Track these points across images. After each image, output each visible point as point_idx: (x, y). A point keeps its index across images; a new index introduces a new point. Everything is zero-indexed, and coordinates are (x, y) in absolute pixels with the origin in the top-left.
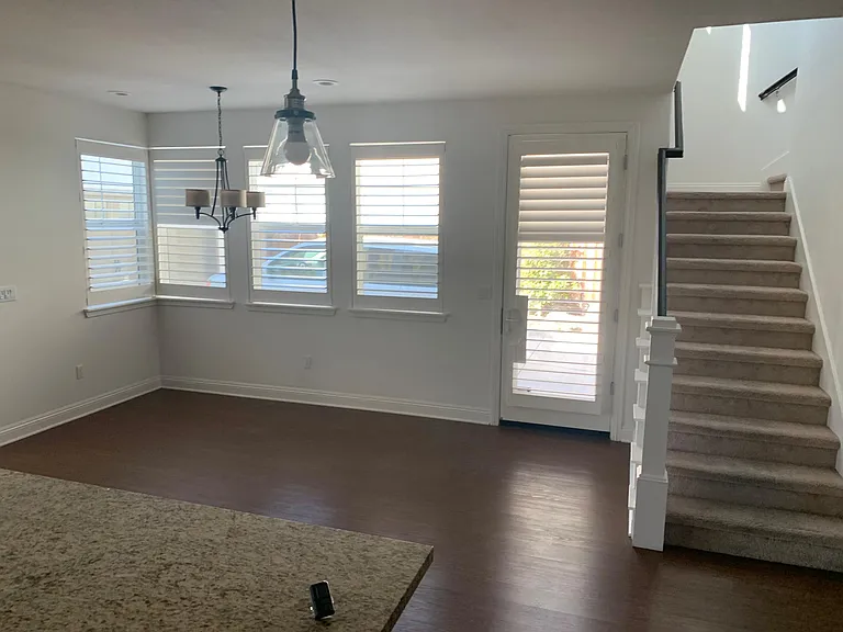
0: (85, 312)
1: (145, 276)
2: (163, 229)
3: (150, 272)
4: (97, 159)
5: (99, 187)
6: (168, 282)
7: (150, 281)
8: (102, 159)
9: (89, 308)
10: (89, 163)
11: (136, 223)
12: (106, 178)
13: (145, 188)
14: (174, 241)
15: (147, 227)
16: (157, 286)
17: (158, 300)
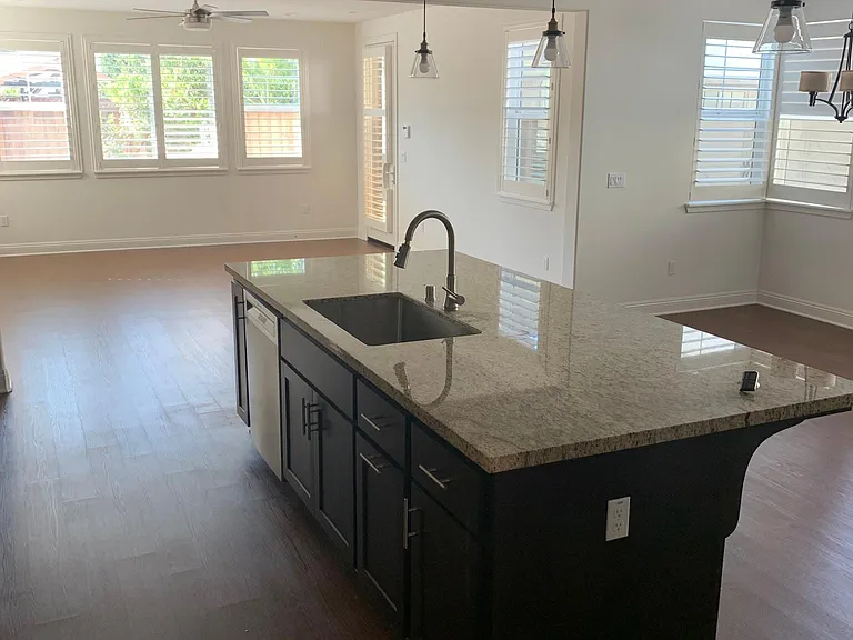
0: (686, 207)
1: (758, 174)
2: (785, 120)
3: (763, 170)
4: (723, 42)
5: (721, 73)
6: (782, 183)
7: (761, 180)
8: (730, 42)
9: (690, 203)
10: (714, 47)
11: (757, 113)
12: (731, 63)
13: (772, 72)
14: (795, 135)
15: (768, 118)
16: (769, 187)
17: (767, 203)
